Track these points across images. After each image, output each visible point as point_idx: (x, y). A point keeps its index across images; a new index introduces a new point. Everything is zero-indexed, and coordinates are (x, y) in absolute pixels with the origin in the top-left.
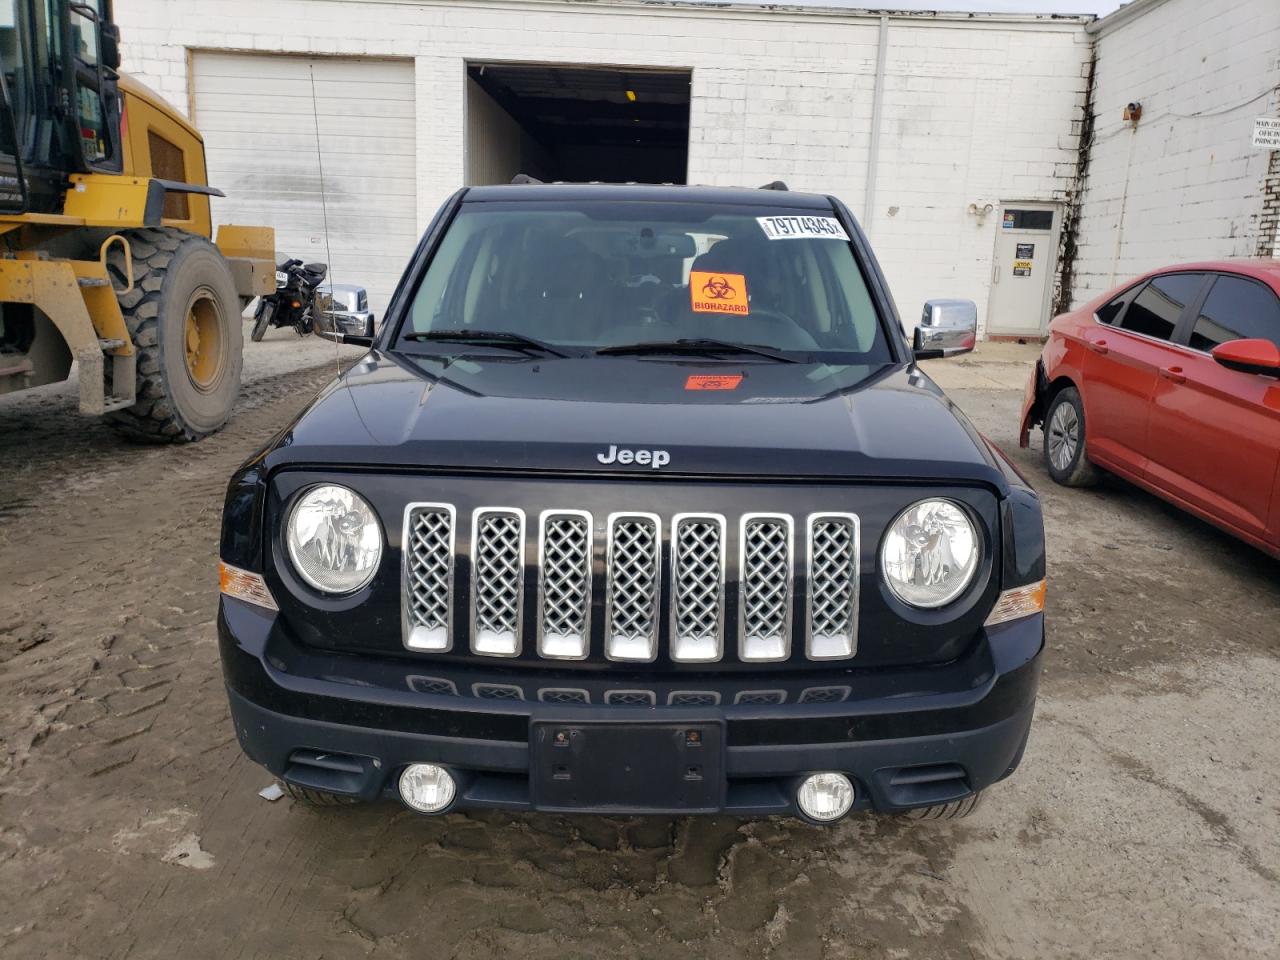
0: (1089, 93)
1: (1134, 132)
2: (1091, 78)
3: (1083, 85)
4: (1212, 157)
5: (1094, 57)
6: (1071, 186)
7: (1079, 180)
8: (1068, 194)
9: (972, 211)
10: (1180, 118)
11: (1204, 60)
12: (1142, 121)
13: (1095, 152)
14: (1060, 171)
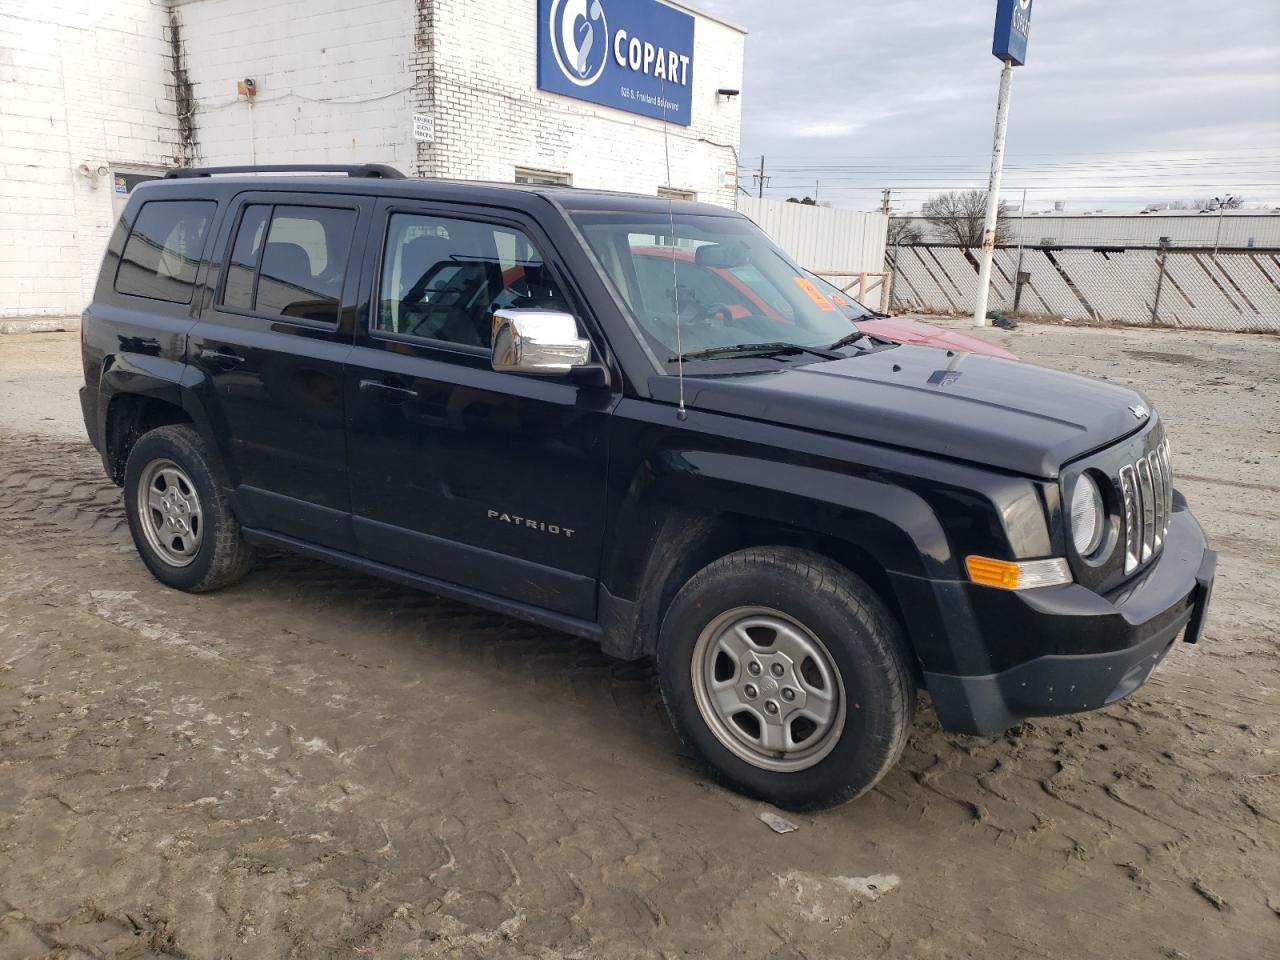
0: (177, 60)
1: (252, 107)
2: (176, 43)
3: (168, 50)
4: (354, 140)
5: (174, 21)
6: (176, 151)
7: (186, 147)
8: (176, 160)
9: (84, 173)
10: (306, 100)
11: (324, 51)
12: (258, 97)
13: (199, 120)
14: (163, 135)
